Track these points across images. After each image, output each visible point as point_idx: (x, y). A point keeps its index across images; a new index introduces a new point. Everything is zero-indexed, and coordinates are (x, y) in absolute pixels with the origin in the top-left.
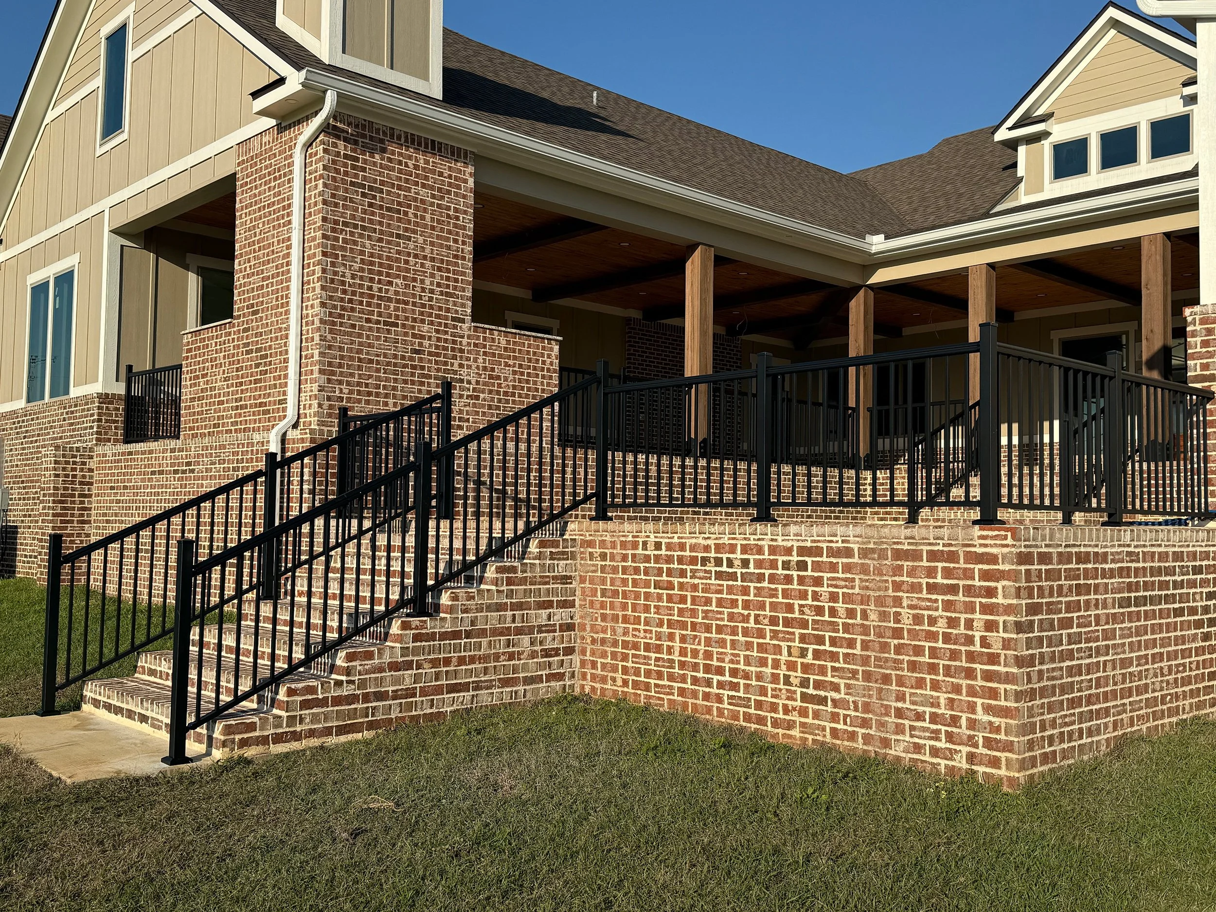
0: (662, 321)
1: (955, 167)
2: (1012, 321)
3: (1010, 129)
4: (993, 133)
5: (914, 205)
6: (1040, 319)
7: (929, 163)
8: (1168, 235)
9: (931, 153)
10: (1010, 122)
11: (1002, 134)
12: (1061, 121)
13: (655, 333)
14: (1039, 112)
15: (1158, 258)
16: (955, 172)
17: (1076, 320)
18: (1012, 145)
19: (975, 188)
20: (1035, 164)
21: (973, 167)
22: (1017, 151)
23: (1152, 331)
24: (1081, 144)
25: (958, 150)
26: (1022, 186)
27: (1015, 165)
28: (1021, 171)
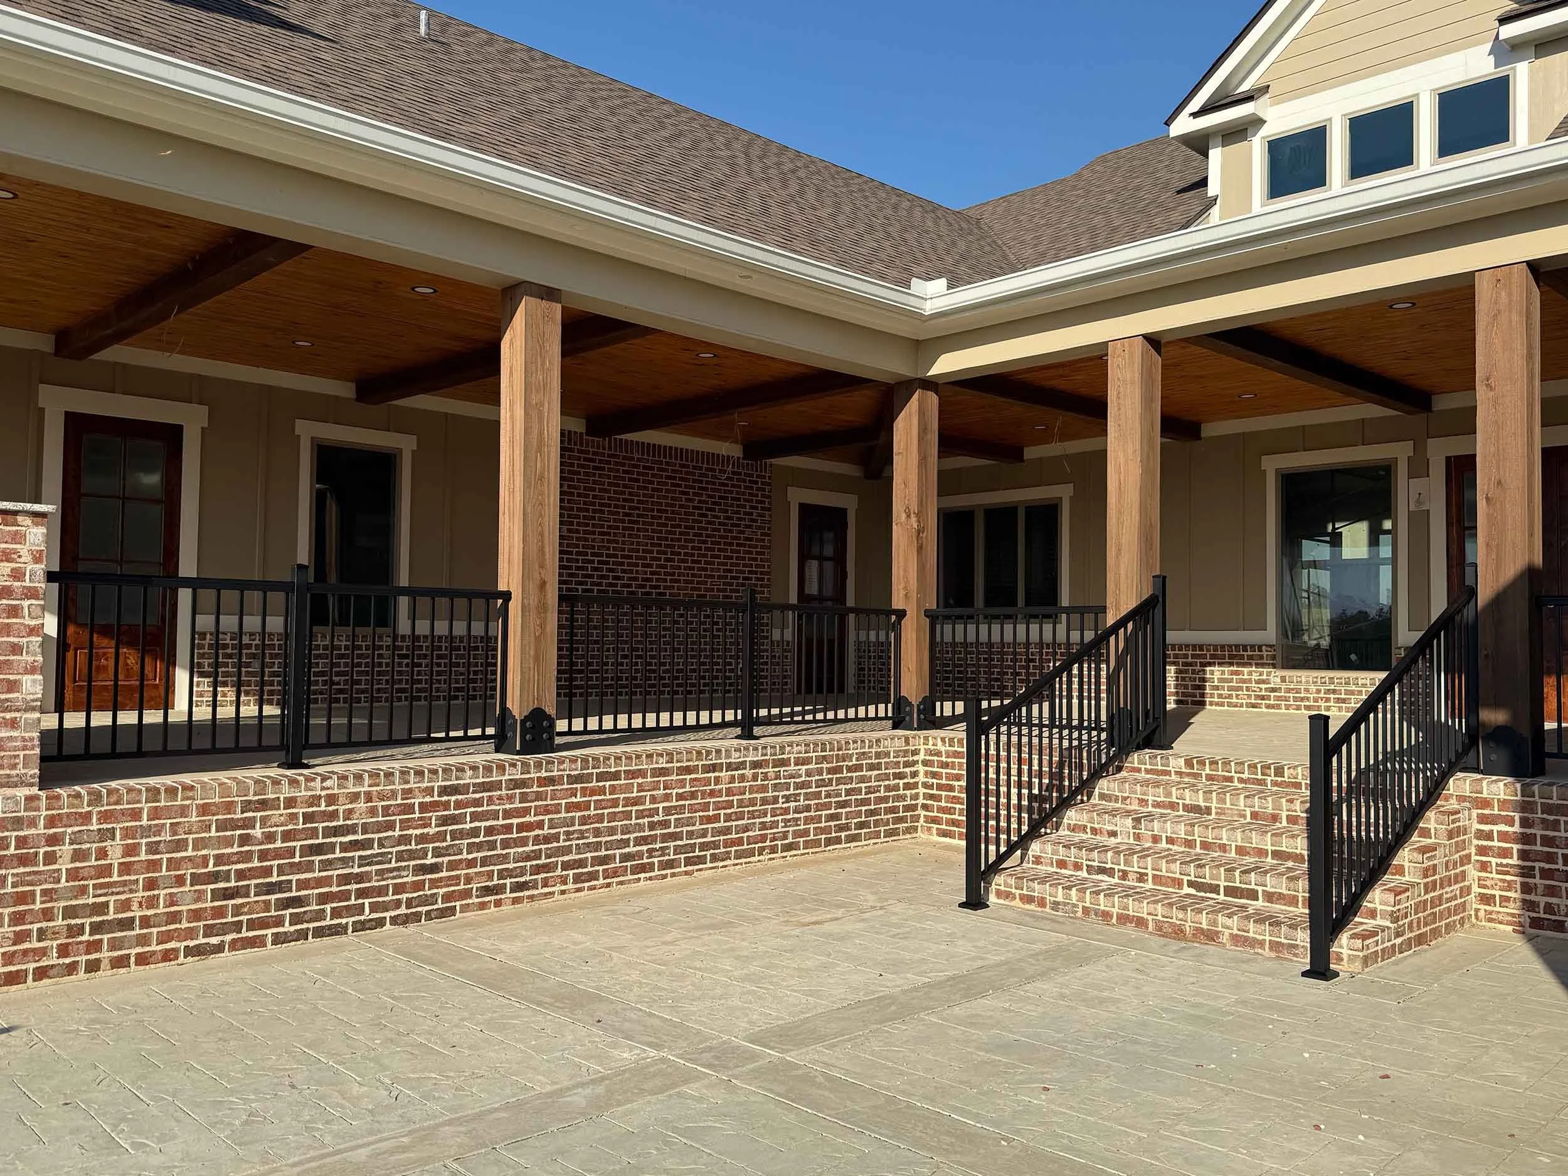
0: (624, 437)
1: (1111, 191)
2: (1199, 438)
3: (1195, 115)
4: (1168, 123)
5: (1041, 248)
6: (1243, 435)
7: (1074, 188)
8: (1534, 267)
9: (1079, 175)
10: (1196, 104)
11: (1184, 125)
12: (1283, 97)
13: (610, 456)
14: (1245, 87)
15: (1515, 318)
16: (1109, 197)
17: (1305, 438)
18: (1199, 144)
19: (1138, 217)
20: (1238, 176)
21: (1138, 188)
22: (1207, 157)
23: (1499, 483)
24: (1317, 137)
25: (1117, 169)
26: (1215, 211)
27: (1203, 183)
28: (1213, 189)
